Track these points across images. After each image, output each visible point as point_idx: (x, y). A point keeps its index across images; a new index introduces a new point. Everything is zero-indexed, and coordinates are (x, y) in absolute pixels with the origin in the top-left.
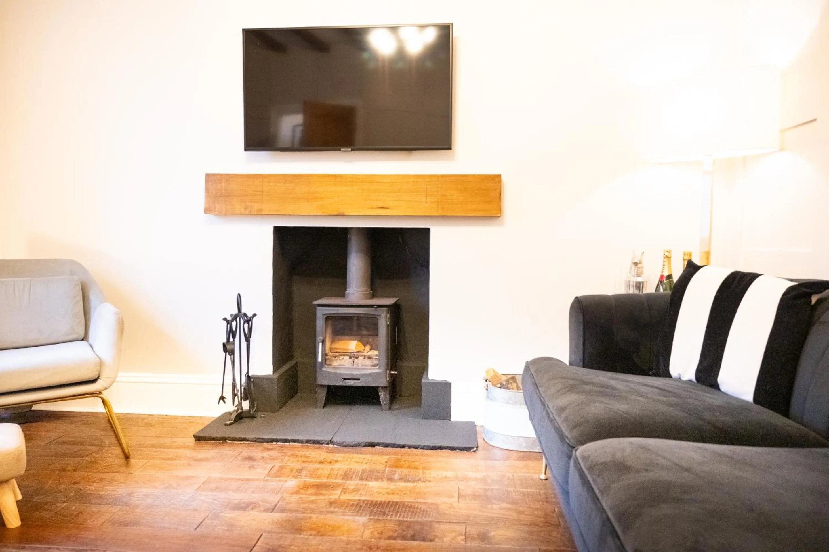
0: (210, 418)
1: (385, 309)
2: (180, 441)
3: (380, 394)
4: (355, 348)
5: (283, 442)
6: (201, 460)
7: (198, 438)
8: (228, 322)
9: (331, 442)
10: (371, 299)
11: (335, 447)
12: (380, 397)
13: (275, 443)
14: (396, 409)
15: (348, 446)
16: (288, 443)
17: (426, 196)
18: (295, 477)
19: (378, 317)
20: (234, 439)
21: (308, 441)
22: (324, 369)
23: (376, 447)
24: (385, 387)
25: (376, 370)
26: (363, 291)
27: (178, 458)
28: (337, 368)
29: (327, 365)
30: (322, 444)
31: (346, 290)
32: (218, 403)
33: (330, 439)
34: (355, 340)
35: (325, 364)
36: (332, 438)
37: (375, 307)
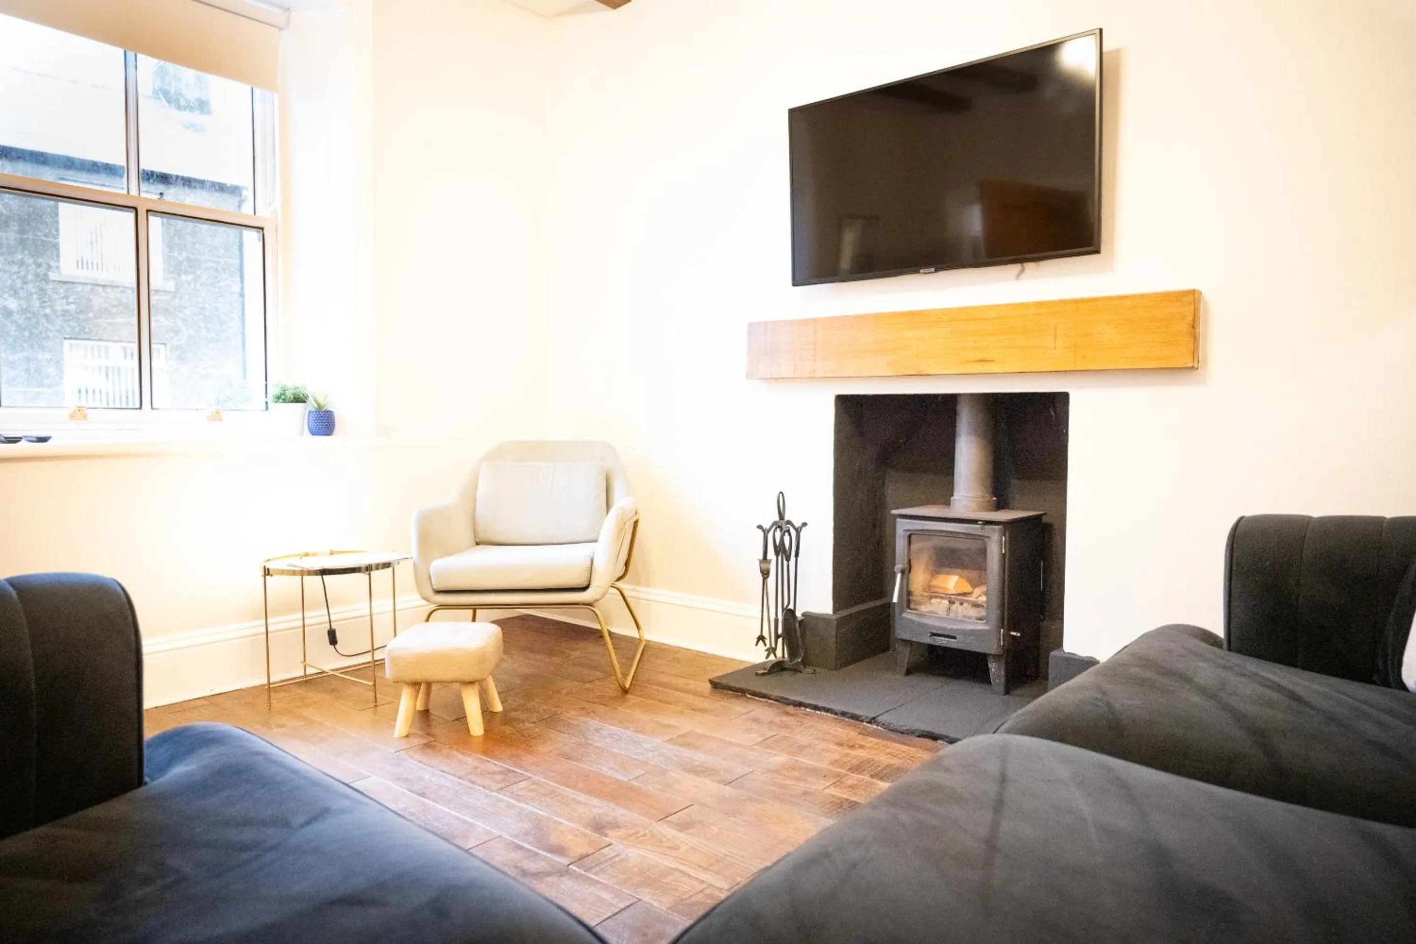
0: (742, 662)
1: (996, 527)
2: (693, 684)
3: (990, 666)
4: (954, 587)
5: (811, 709)
6: (700, 710)
7: (716, 685)
8: (766, 532)
9: (872, 721)
10: (995, 511)
11: (879, 730)
12: (990, 671)
13: (803, 708)
14: (1018, 696)
15: (894, 731)
16: (819, 712)
17: (1055, 338)
18: (790, 753)
19: (986, 540)
20: (755, 694)
21: (844, 714)
22: (904, 615)
23: (938, 741)
24: (997, 656)
25: (981, 626)
26: (977, 498)
27: (677, 702)
28: (924, 616)
29: (911, 609)
30: (862, 721)
31: (952, 495)
32: (755, 643)
33: (873, 715)
34: (956, 574)
35: (909, 607)
36: (878, 716)
37: (979, 523)
